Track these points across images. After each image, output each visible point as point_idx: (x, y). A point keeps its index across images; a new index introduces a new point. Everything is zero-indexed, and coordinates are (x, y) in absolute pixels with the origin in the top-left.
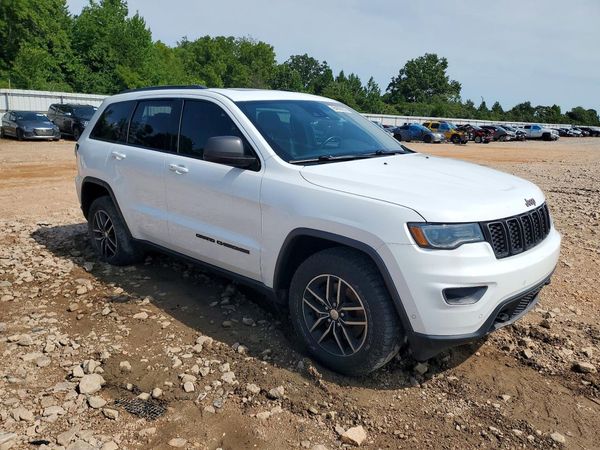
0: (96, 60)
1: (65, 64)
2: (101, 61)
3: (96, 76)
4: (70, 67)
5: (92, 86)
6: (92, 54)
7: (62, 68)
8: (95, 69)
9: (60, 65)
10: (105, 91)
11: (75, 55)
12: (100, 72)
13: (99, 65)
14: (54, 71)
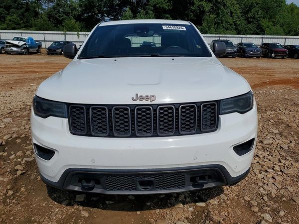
0: (251, 17)
1: (236, 21)
2: (254, 18)
3: (250, 26)
4: (238, 22)
5: (246, 31)
6: (250, 14)
7: (235, 23)
8: (249, 22)
9: (234, 22)
10: (252, 33)
11: (242, 16)
12: (252, 24)
13: (252, 20)
14: (231, 25)
